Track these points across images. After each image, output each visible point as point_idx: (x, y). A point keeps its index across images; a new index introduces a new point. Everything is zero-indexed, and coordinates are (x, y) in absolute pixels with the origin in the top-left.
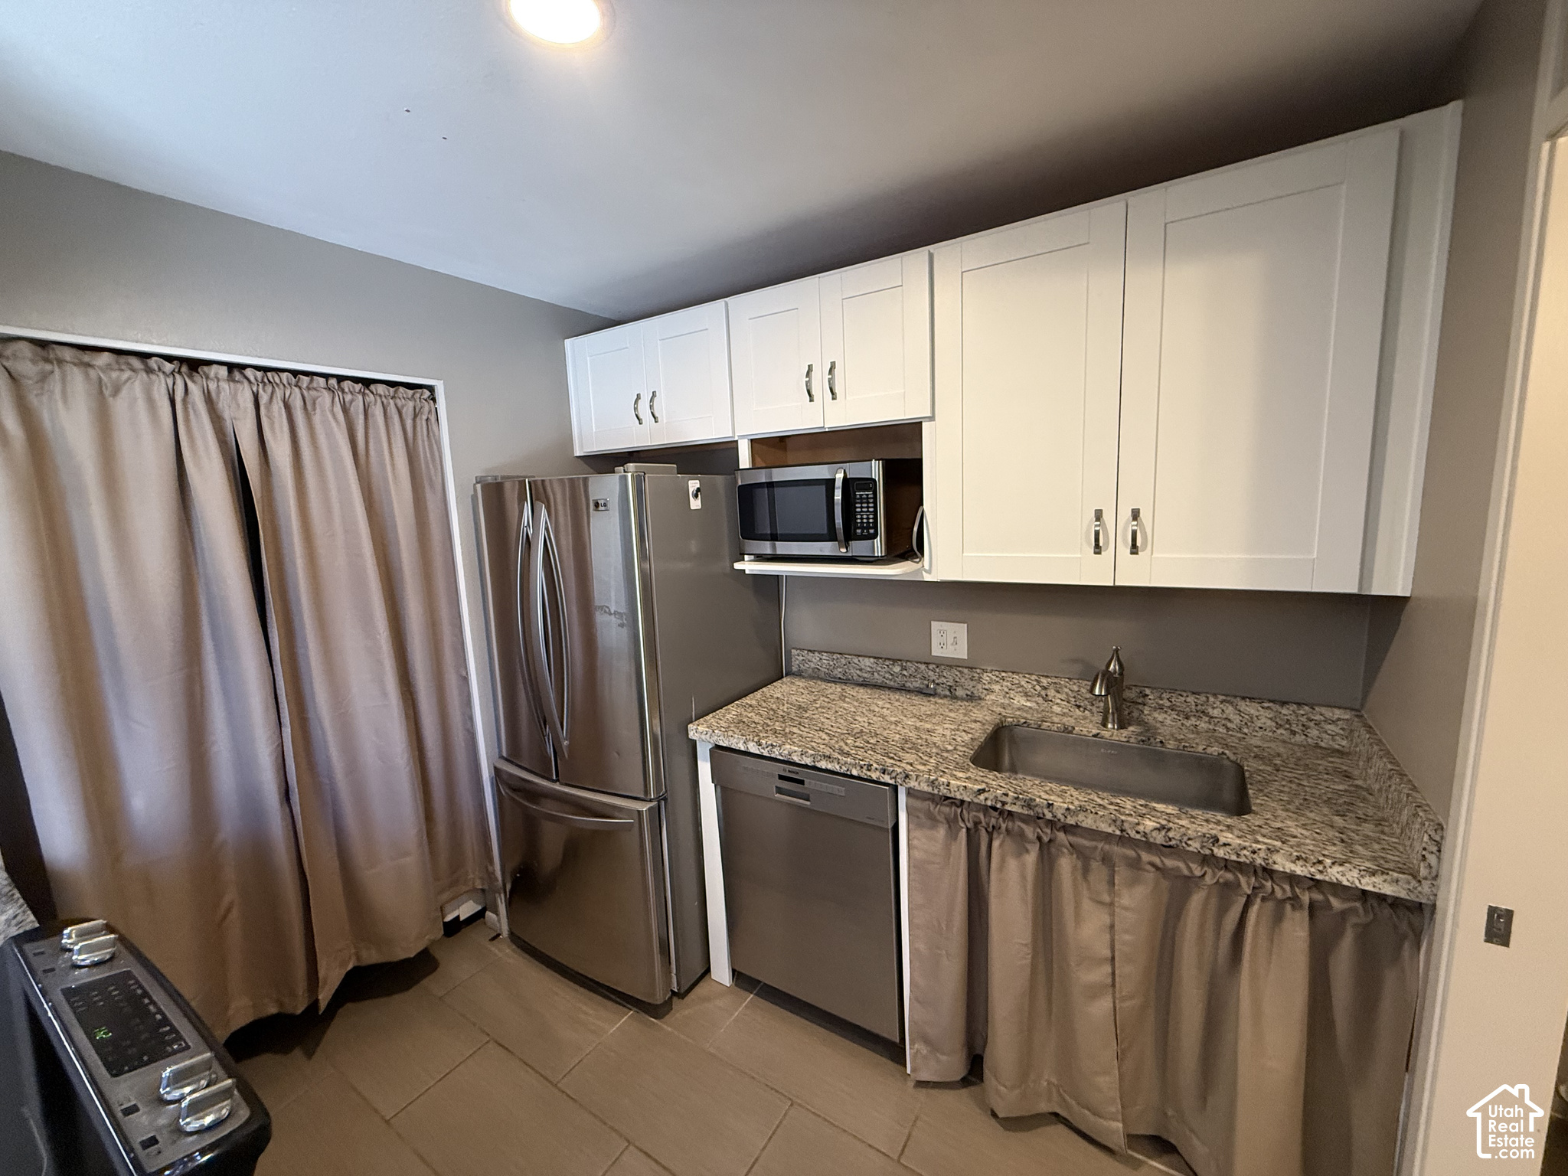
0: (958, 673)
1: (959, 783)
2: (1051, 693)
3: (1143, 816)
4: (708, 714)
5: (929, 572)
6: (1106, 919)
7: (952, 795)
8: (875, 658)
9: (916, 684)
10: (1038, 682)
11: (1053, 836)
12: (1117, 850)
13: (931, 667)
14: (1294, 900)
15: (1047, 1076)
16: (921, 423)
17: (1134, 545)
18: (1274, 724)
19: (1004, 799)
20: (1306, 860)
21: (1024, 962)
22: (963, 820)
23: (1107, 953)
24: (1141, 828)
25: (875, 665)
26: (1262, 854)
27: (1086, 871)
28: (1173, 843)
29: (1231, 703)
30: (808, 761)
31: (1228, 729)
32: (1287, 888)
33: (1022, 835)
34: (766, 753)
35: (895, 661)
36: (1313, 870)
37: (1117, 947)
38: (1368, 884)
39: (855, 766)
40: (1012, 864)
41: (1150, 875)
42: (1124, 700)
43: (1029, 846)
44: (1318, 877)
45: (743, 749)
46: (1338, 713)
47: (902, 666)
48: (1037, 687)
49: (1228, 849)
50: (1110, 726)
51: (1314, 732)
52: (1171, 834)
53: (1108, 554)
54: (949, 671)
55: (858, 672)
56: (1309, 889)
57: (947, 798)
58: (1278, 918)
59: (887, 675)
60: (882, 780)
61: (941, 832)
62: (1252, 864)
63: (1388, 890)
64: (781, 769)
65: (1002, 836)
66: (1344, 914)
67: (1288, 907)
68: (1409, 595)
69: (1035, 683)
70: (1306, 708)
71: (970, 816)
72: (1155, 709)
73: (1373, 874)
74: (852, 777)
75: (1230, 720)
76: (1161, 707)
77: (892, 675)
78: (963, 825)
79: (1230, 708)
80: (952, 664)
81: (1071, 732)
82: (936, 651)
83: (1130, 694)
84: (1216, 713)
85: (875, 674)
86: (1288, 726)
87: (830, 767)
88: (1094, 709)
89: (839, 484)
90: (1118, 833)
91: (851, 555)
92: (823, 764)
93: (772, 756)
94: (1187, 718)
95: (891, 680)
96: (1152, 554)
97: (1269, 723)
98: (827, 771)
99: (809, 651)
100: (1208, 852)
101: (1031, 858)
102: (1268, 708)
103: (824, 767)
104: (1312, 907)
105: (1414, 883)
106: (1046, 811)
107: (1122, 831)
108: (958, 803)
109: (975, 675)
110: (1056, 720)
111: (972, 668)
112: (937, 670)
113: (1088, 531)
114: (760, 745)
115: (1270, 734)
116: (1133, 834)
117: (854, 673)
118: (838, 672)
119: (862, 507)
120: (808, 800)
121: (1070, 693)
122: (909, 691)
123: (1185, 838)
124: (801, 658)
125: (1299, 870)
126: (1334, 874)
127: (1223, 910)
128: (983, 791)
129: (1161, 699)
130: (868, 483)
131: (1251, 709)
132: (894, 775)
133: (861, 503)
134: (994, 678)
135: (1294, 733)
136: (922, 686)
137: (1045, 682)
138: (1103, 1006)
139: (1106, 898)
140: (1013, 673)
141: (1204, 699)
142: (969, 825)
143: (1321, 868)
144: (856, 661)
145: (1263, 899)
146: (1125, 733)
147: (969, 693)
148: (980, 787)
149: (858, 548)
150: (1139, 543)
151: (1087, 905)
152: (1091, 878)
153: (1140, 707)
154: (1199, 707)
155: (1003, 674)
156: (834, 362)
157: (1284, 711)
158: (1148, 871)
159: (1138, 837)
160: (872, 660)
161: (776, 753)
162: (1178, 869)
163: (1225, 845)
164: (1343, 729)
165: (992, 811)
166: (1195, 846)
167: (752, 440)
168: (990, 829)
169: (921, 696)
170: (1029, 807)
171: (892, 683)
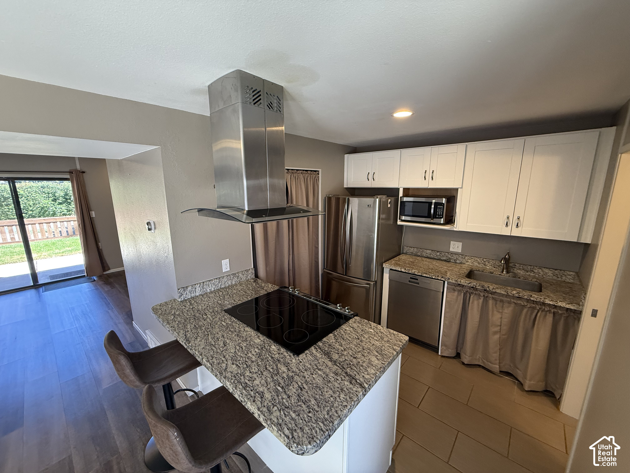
0: (458, 256)
1: (464, 281)
2: (487, 263)
3: (513, 290)
4: (387, 261)
5: (456, 228)
6: (500, 316)
7: (461, 284)
8: (432, 250)
9: (445, 258)
10: (483, 260)
11: (488, 295)
12: (505, 299)
13: (449, 254)
14: (550, 311)
15: (479, 355)
16: (458, 189)
17: (517, 225)
18: (553, 275)
19: (476, 285)
20: (553, 301)
21: (476, 326)
22: (463, 291)
23: (499, 324)
24: (512, 293)
25: (431, 252)
26: (542, 299)
27: (496, 304)
28: (520, 296)
29: (541, 269)
30: (420, 274)
31: (539, 276)
32: (548, 308)
33: (479, 295)
34: (407, 272)
35: (438, 252)
36: (554, 303)
37: (502, 322)
38: (568, 306)
39: (434, 276)
40: (476, 302)
41: (513, 305)
42: (509, 266)
43: (481, 297)
44: (556, 305)
45: (400, 270)
46: (571, 273)
47: (440, 253)
48: (483, 261)
49: (534, 298)
50: (504, 272)
51: (564, 278)
52: (520, 294)
53: (510, 227)
54: (455, 255)
55: (426, 254)
56: (554, 308)
57: (459, 285)
58: (545, 315)
59: (435, 255)
60: (441, 280)
61: (456, 293)
62: (540, 302)
63: (572, 308)
64: (411, 276)
65: (474, 295)
66: (561, 314)
67: (548, 313)
68: (590, 243)
69: (482, 260)
70: (562, 271)
71: (465, 290)
72: (518, 269)
73: (569, 304)
74: (433, 278)
75: (540, 273)
76: (520, 269)
77: (437, 255)
78: (463, 292)
79: (540, 270)
80: (456, 254)
81: (492, 273)
82: (451, 249)
83: (511, 265)
84: (536, 271)
85: (431, 255)
86: (557, 276)
87: (426, 276)
88: (500, 268)
89: (433, 203)
90: (506, 294)
91: (434, 222)
92: (424, 275)
93: (409, 272)
94: (527, 272)
95: (436, 257)
96: (522, 228)
97: (551, 275)
98: (425, 277)
99: (410, 247)
100: (529, 299)
101: (481, 300)
102: (551, 271)
103: (424, 276)
104: (554, 313)
105: (578, 306)
106: (487, 288)
107: (507, 293)
108: (462, 286)
109: (463, 257)
110: (487, 270)
111: (462, 255)
112: (451, 255)
113: (505, 221)
114: (405, 269)
115: (551, 278)
116: (510, 294)
117: (424, 254)
118: (419, 254)
119: (439, 210)
120: (419, 284)
121: (492, 263)
122: (442, 260)
123: (523, 295)
124: (407, 249)
125: (551, 303)
126: (560, 304)
127: (531, 314)
128: (470, 283)
129: (520, 267)
130: (442, 204)
131: (546, 271)
132: (445, 278)
133: (439, 209)
134: (469, 258)
135: (558, 278)
136: (446, 259)
137: (485, 260)
138: (497, 337)
139: (501, 311)
140: (475, 257)
141: (533, 267)
142: (465, 292)
143: (557, 303)
144: (425, 251)
145: (542, 311)
146: (508, 274)
147: (461, 262)
148: (469, 282)
149: (435, 220)
150: (519, 225)
151: (495, 312)
152: (497, 306)
153: (514, 268)
154: (531, 269)
155: (472, 257)
156: (434, 170)
157: (556, 272)
158: (512, 304)
159: (511, 295)
160: (430, 251)
161: (410, 272)
162: (521, 304)
163: (533, 297)
164: (572, 277)
165: (472, 288)
166: (526, 297)
167: (403, 188)
168: (470, 293)
169: (446, 262)
170: (483, 287)
171: (436, 258)
